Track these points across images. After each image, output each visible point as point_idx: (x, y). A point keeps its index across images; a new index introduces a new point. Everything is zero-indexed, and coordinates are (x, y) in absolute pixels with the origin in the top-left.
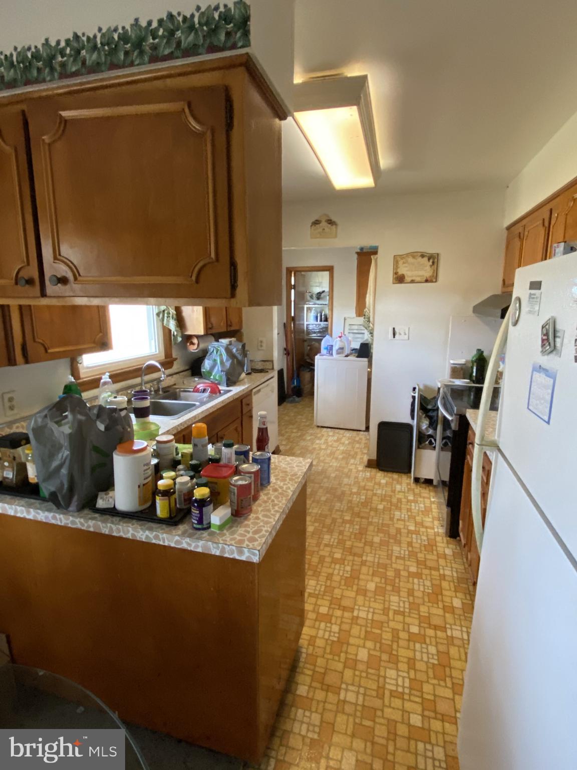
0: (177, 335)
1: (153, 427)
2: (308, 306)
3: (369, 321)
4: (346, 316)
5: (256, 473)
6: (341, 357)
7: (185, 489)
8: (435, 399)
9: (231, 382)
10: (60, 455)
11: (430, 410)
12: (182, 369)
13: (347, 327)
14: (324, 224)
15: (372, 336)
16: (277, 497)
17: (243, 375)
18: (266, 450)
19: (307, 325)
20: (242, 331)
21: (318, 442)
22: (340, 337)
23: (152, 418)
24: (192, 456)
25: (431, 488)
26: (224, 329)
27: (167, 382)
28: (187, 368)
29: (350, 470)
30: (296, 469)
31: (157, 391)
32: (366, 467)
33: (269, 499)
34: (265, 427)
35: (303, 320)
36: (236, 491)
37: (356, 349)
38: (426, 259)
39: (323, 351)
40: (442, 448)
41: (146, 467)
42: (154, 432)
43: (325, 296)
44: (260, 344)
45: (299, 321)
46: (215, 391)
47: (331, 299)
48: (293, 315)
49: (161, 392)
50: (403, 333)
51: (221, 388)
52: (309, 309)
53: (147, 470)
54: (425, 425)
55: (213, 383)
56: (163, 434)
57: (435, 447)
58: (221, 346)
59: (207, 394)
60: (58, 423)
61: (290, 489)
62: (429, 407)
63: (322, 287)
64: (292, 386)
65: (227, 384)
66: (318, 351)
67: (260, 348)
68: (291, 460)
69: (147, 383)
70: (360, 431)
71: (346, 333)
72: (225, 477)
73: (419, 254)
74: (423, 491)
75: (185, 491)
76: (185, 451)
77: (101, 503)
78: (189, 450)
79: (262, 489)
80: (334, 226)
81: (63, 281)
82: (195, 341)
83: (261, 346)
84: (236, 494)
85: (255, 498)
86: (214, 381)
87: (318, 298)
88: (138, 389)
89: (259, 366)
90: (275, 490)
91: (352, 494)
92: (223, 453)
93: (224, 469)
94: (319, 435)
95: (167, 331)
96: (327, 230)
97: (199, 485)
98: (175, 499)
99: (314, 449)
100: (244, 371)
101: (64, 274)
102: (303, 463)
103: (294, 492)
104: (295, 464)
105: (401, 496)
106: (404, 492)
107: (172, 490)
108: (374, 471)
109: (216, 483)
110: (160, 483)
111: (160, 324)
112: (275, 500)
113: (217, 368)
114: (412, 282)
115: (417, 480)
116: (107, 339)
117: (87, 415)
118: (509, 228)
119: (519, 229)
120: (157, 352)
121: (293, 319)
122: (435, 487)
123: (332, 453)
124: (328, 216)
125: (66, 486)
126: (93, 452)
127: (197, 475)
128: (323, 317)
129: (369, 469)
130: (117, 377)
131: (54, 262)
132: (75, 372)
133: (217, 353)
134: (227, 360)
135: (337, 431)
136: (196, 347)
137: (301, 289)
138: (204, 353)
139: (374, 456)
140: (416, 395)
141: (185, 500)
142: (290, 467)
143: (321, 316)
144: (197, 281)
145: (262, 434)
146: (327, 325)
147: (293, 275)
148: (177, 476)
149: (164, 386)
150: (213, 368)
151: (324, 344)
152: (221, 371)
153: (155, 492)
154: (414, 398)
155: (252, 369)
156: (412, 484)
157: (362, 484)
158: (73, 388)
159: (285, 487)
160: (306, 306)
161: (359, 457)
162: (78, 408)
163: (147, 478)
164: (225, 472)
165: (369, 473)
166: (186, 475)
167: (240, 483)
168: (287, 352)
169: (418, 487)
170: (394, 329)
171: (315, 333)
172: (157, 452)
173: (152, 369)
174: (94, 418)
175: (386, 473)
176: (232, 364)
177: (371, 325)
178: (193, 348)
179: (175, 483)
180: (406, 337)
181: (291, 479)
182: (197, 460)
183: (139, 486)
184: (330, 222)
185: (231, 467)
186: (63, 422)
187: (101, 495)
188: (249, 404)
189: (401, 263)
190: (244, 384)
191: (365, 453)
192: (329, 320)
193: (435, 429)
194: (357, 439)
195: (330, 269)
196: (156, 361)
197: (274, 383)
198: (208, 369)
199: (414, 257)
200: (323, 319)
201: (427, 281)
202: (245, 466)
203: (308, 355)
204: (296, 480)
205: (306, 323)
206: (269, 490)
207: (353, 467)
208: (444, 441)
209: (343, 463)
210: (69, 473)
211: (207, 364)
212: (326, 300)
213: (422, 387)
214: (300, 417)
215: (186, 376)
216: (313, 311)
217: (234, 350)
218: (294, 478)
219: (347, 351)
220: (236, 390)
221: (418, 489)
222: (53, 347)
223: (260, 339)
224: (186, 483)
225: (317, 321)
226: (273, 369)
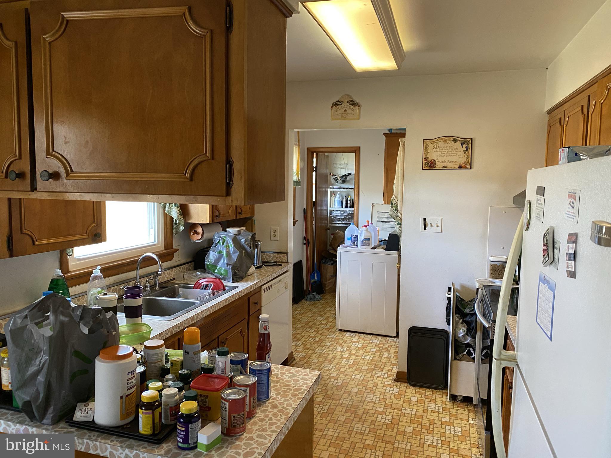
0: (179, 223)
1: (144, 329)
2: (331, 190)
3: (397, 210)
4: (375, 203)
5: (252, 387)
6: (367, 249)
7: (172, 402)
8: (473, 301)
9: (237, 277)
10: (39, 359)
11: (467, 314)
12: (183, 261)
13: (375, 215)
14: (346, 105)
15: (400, 227)
16: (275, 415)
17: (252, 269)
18: (267, 360)
19: (330, 211)
20: (253, 218)
21: (339, 348)
22: (366, 226)
23: (145, 319)
24: (182, 365)
25: (470, 408)
26: (232, 217)
27: (165, 276)
28: (189, 260)
29: (376, 385)
30: (301, 383)
31: (153, 287)
32: (395, 380)
33: (266, 416)
34: (266, 332)
35: (327, 205)
36: (227, 406)
37: (385, 240)
38: (459, 144)
39: (347, 242)
40: (482, 360)
41: (130, 376)
42: (145, 335)
43: (351, 179)
44: (272, 233)
45: (321, 206)
46: (219, 288)
47: (358, 183)
48: (314, 200)
49: (157, 288)
50: (435, 226)
51: (225, 283)
52: (333, 193)
53: (131, 379)
54: (462, 332)
55: (218, 278)
56: (155, 337)
57: (474, 358)
58: (228, 236)
59: (209, 291)
60: (39, 324)
61: (291, 406)
62: (467, 311)
63: (348, 169)
64: (312, 281)
65: (233, 280)
66: (341, 242)
67: (272, 238)
68: (296, 371)
69: (142, 277)
70: (391, 337)
71: (374, 221)
72: (218, 390)
73: (452, 138)
74: (461, 411)
75: (172, 405)
76: (175, 358)
77: (79, 416)
78: (179, 357)
79: (259, 406)
80: (357, 107)
81: (55, 176)
82: (200, 230)
83: (275, 236)
84: (227, 410)
85: (251, 415)
86: (218, 275)
87: (343, 182)
88: (131, 284)
89: (272, 258)
90: (275, 407)
91: (377, 413)
92: (217, 363)
93: (217, 381)
94: (341, 341)
95: (168, 218)
96: (349, 111)
97: (188, 398)
98: (160, 414)
99: (335, 357)
100: (253, 264)
101: (56, 169)
102: (310, 376)
103: (295, 410)
104: (301, 377)
105: (434, 416)
106: (438, 412)
107: (157, 403)
108: (404, 385)
109: (207, 397)
110: (145, 394)
111: (161, 211)
112: (273, 418)
113: (222, 261)
114: (444, 168)
115: (454, 398)
116: (101, 230)
117: (70, 316)
118: (549, 112)
119: (559, 114)
120: (156, 243)
121: (315, 204)
122: (475, 406)
123: (356, 363)
124: (351, 97)
125: (42, 395)
126: (73, 357)
127: (186, 386)
128: (349, 202)
129: (399, 384)
130: (107, 271)
131: (46, 157)
132: (63, 265)
133: (223, 244)
134: (234, 252)
135: (362, 336)
136: (200, 236)
137: (324, 171)
138: (210, 244)
139: (405, 369)
140: (451, 296)
141: (171, 415)
142: (294, 380)
143: (347, 201)
144: (191, 179)
145: (263, 340)
146: (354, 211)
147: (315, 156)
148: (164, 387)
149: (161, 281)
150: (218, 260)
151: (348, 234)
152: (227, 264)
153: (140, 404)
154: (449, 299)
155: (263, 262)
156: (447, 403)
157: (389, 401)
158: (60, 283)
159: (286, 403)
160: (329, 190)
161: (386, 368)
162: (61, 309)
163: (131, 388)
164: (217, 384)
165: (398, 388)
166: (174, 386)
167: (233, 397)
168: (306, 241)
169: (455, 406)
170: (425, 219)
171: (339, 220)
172: (145, 359)
173: (149, 261)
174: (77, 319)
175: (418, 389)
176: (240, 257)
177: (399, 214)
178: (197, 238)
179: (161, 395)
180: (439, 229)
181: (294, 395)
182: (187, 370)
183: (122, 397)
184: (353, 103)
185: (224, 379)
186: (44, 323)
187: (80, 405)
188: (258, 303)
189: (430, 147)
190: (254, 279)
191: (394, 364)
192: (355, 206)
193: (474, 337)
194: (386, 346)
195: (356, 150)
196: (153, 253)
197: (289, 278)
198: (213, 261)
199: (445, 141)
200: (349, 205)
201: (460, 168)
202: (240, 378)
203: (331, 245)
204: (300, 396)
205: (329, 209)
206: (268, 406)
207: (379, 381)
208: (485, 351)
209: (368, 375)
210: (46, 380)
211: (212, 256)
212: (352, 184)
213: (458, 287)
214: (319, 318)
215: (188, 270)
216: (338, 196)
217: (243, 241)
218: (297, 393)
219: (374, 243)
220: (243, 286)
221: (454, 409)
222: (41, 239)
223: (274, 228)
224: (174, 395)
225: (342, 207)
226: (287, 262)
